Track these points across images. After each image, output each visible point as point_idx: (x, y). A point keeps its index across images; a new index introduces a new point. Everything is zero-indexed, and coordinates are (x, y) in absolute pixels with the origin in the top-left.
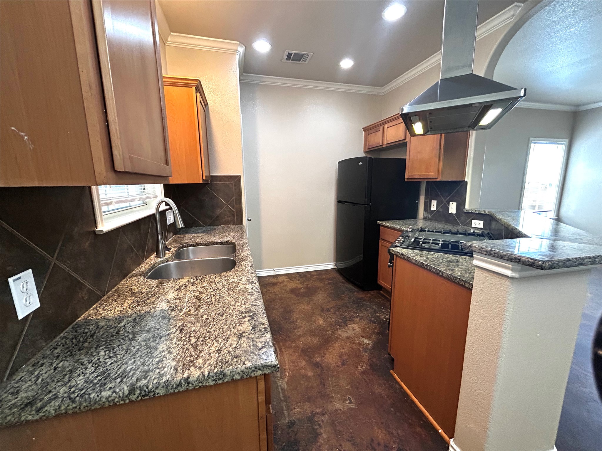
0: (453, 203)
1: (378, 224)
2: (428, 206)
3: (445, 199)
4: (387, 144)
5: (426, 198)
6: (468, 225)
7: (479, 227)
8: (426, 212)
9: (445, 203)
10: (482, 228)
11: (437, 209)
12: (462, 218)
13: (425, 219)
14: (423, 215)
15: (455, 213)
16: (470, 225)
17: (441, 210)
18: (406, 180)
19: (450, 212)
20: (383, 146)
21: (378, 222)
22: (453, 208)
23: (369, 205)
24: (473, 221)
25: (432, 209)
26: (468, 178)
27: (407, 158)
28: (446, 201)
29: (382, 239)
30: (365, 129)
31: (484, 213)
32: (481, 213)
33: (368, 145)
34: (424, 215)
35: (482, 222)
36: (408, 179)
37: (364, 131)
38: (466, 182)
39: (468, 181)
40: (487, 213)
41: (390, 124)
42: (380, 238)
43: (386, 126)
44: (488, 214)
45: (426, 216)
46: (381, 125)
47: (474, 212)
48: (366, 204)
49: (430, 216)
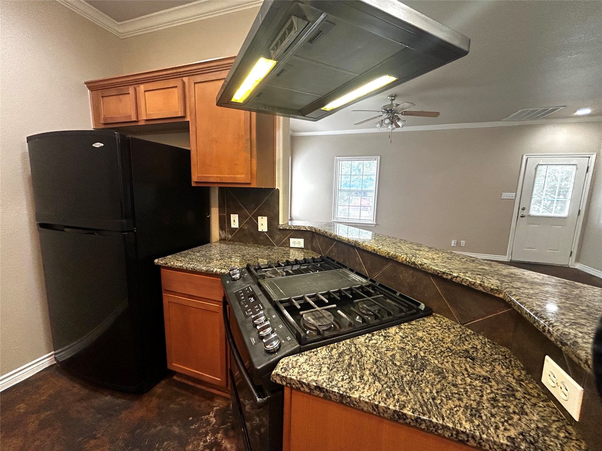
0: (263, 217)
1: (158, 265)
2: (224, 223)
3: (250, 213)
4: (147, 120)
5: (220, 211)
6: (285, 246)
7: (300, 247)
8: (224, 231)
9: (251, 218)
10: (303, 247)
11: (239, 227)
12: (277, 237)
13: (222, 240)
14: (218, 234)
15: (266, 230)
16: (287, 245)
17: (246, 228)
18: (193, 185)
19: (260, 230)
20: (140, 124)
21: (156, 261)
22: (263, 224)
23: (133, 231)
24: (292, 240)
25: (233, 226)
26: (279, 185)
27: (193, 148)
28: (253, 216)
29: (166, 290)
30: (92, 86)
31: (304, 229)
32: (301, 229)
33: (102, 117)
34: (220, 235)
35: (302, 241)
36: (197, 182)
37: (89, 88)
38: (278, 190)
39: (279, 189)
40: (309, 229)
41: (151, 86)
42: (163, 290)
43: (142, 88)
44: (309, 231)
45: (223, 236)
46: (129, 84)
47: (293, 228)
48: (125, 229)
49: (230, 236)
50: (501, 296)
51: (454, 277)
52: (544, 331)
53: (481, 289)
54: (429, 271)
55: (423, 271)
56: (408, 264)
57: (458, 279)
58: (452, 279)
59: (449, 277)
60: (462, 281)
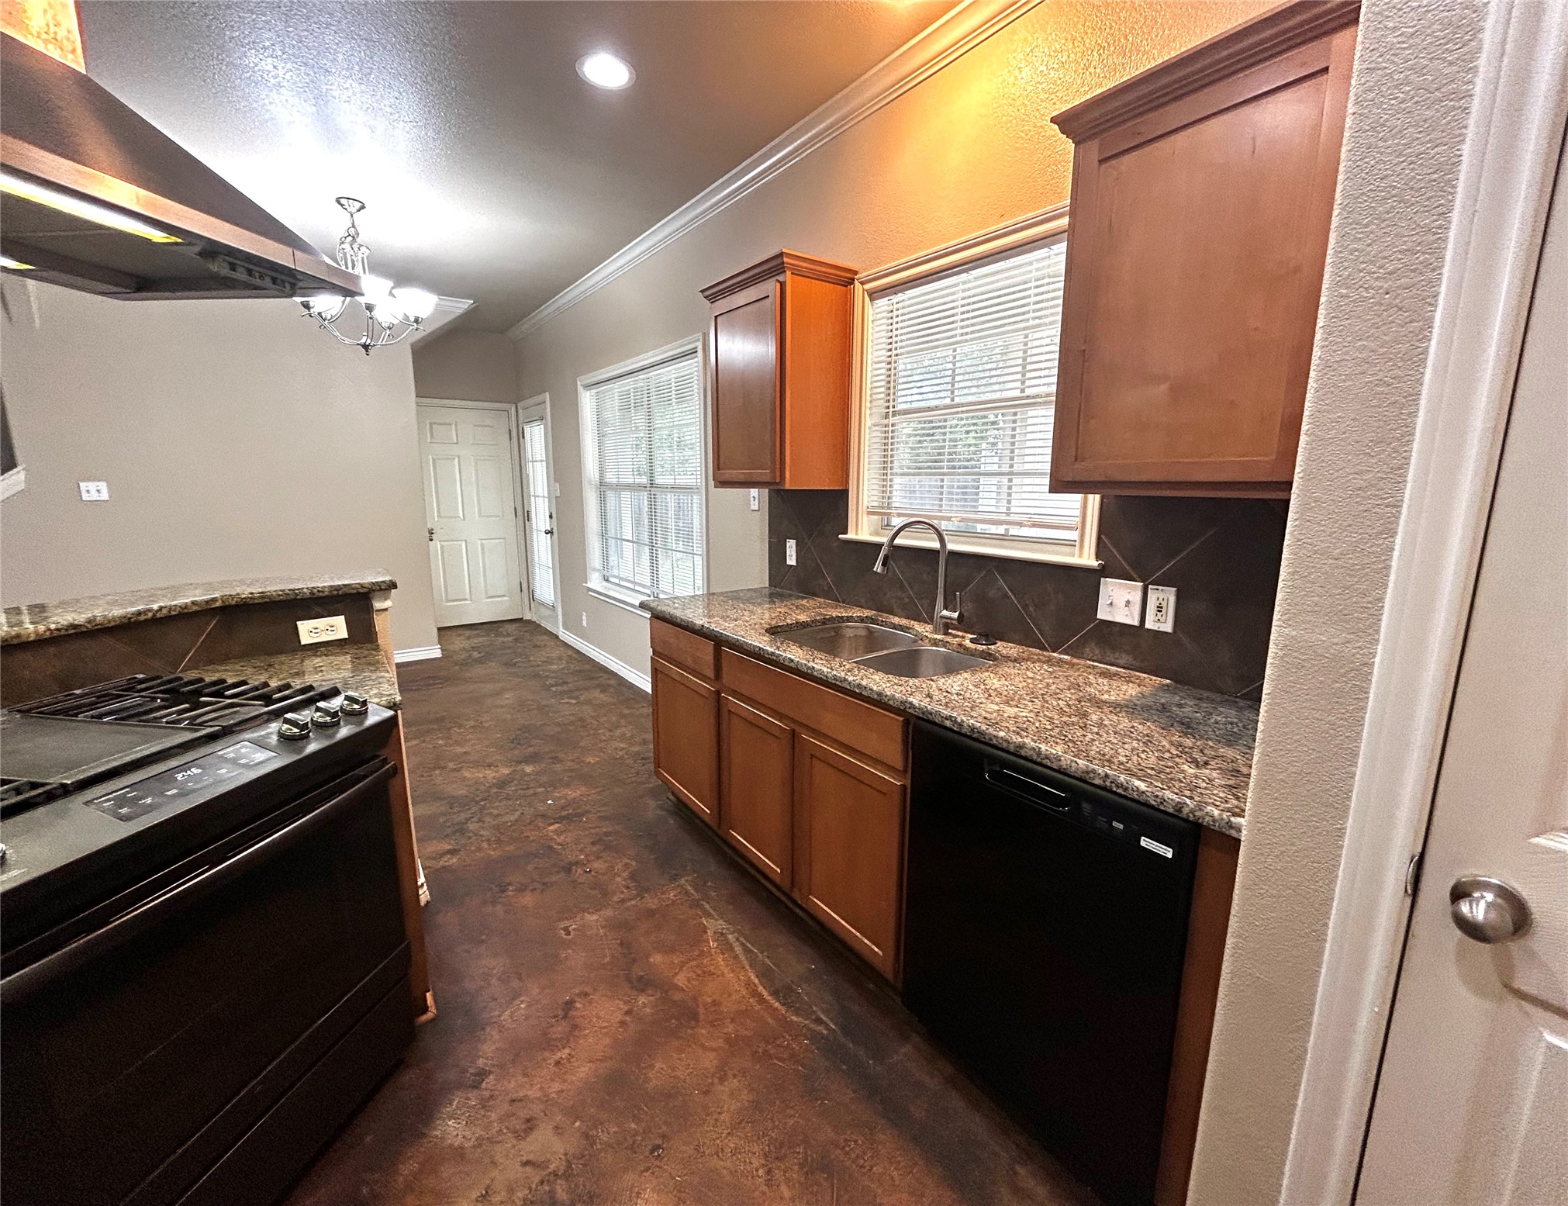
50: (218, 604)
51: (157, 611)
52: (314, 594)
53: (195, 608)
54: (113, 624)
55: (99, 629)
56: (56, 634)
57: (164, 611)
58: (154, 615)
59: (150, 615)
60: (169, 612)
